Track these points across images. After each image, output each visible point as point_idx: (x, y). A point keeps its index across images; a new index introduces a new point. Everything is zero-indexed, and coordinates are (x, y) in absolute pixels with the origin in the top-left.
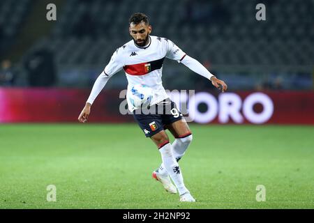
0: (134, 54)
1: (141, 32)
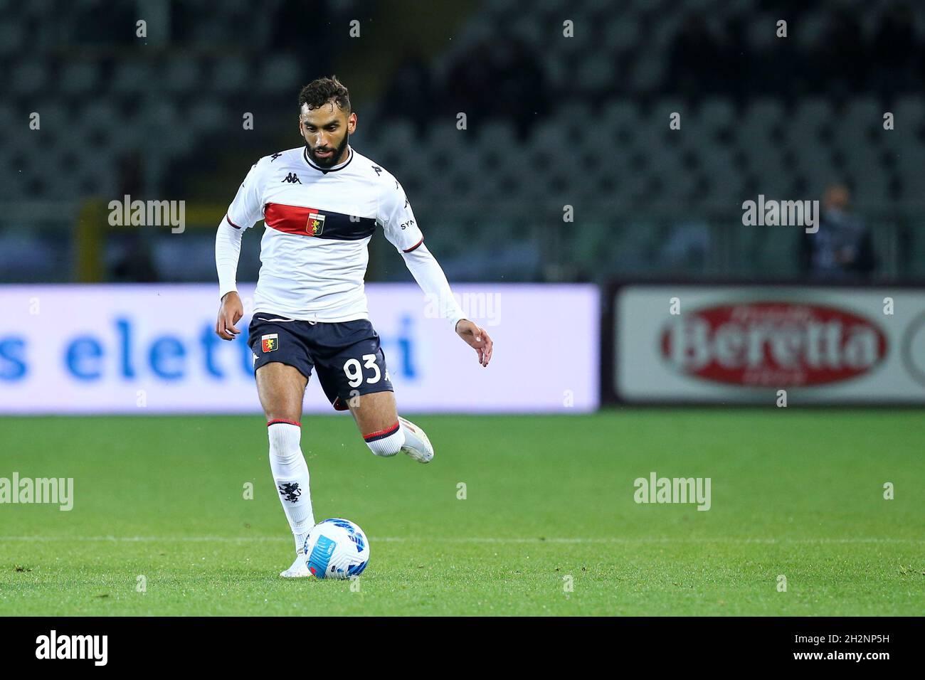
0: (292, 179)
1: (329, 127)
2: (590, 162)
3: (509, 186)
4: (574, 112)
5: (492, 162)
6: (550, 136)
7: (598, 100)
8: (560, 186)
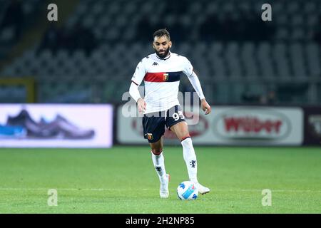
2: (110, 63)
3: (83, 72)
4: (105, 47)
5: (78, 64)
6: (97, 55)
7: (113, 43)
8: (100, 71)
